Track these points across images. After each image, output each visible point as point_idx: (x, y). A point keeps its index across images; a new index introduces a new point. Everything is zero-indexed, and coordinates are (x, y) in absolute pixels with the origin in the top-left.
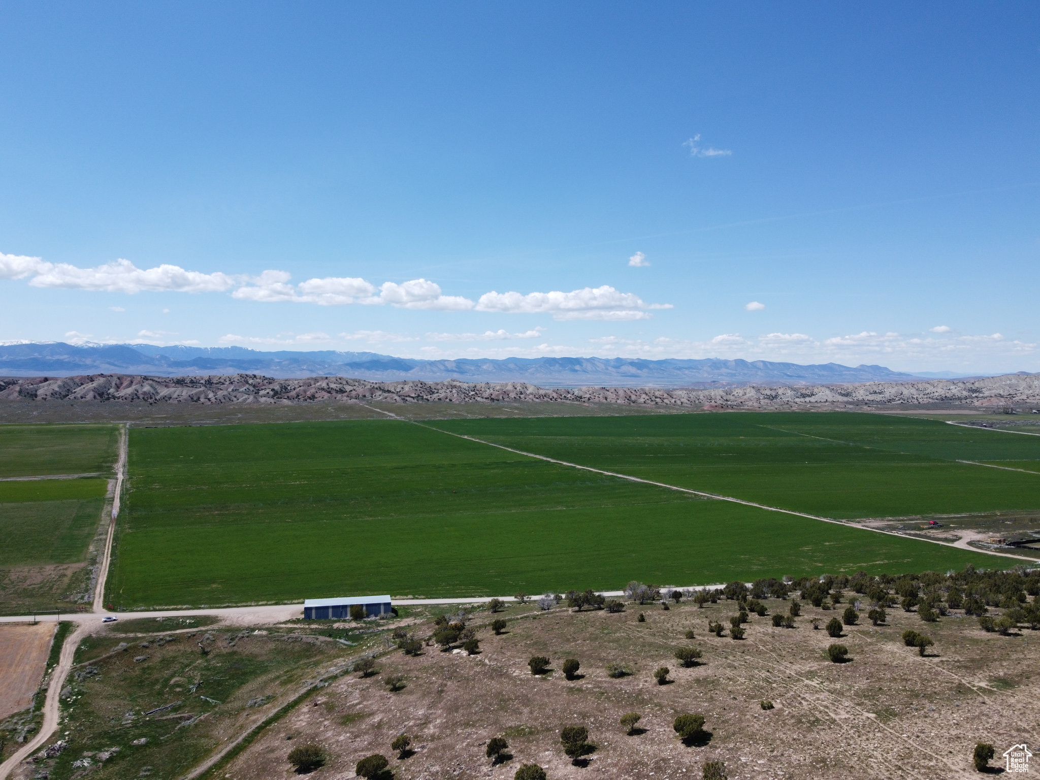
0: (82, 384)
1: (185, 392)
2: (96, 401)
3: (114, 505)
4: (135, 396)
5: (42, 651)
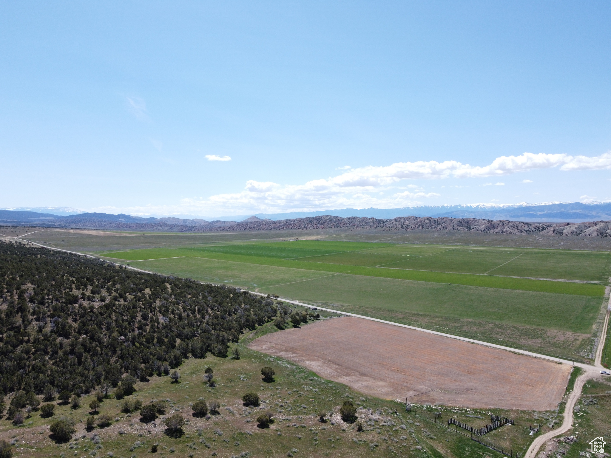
0: (590, 227)
2: (598, 237)
3: (609, 302)
5: (564, 380)
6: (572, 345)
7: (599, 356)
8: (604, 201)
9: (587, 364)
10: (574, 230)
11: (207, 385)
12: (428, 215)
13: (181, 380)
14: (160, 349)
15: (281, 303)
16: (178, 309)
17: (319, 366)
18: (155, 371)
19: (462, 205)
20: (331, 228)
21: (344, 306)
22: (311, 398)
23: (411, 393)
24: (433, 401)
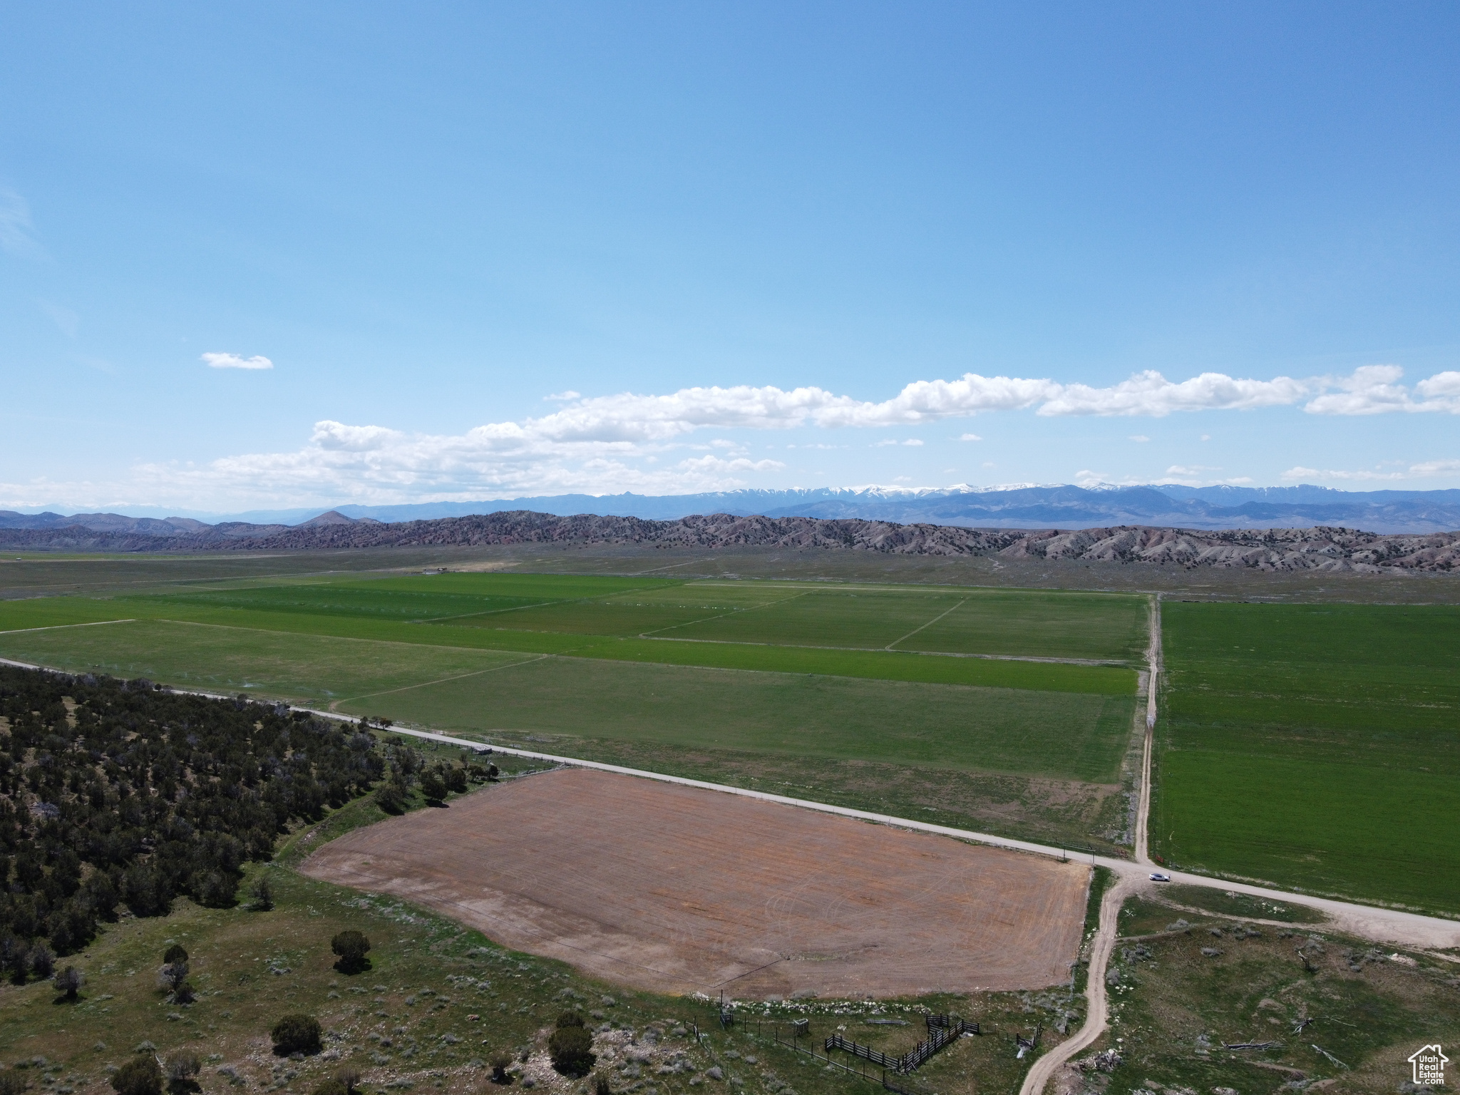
0: (1099, 539)
1: (1236, 553)
2: (1116, 561)
3: (1149, 707)
4: (1166, 557)
5: (1076, 904)
6: (1084, 814)
7: (1142, 836)
8: (1123, 484)
9: (1121, 857)
10: (1069, 545)
11: (169, 998)
12: (757, 511)
13: (88, 990)
14: (28, 901)
15: (397, 740)
16: (92, 775)
17: (494, 912)
18: (7, 968)
19: (832, 489)
20: (529, 544)
21: (560, 740)
22: (470, 1011)
23: (732, 971)
24: (785, 989)
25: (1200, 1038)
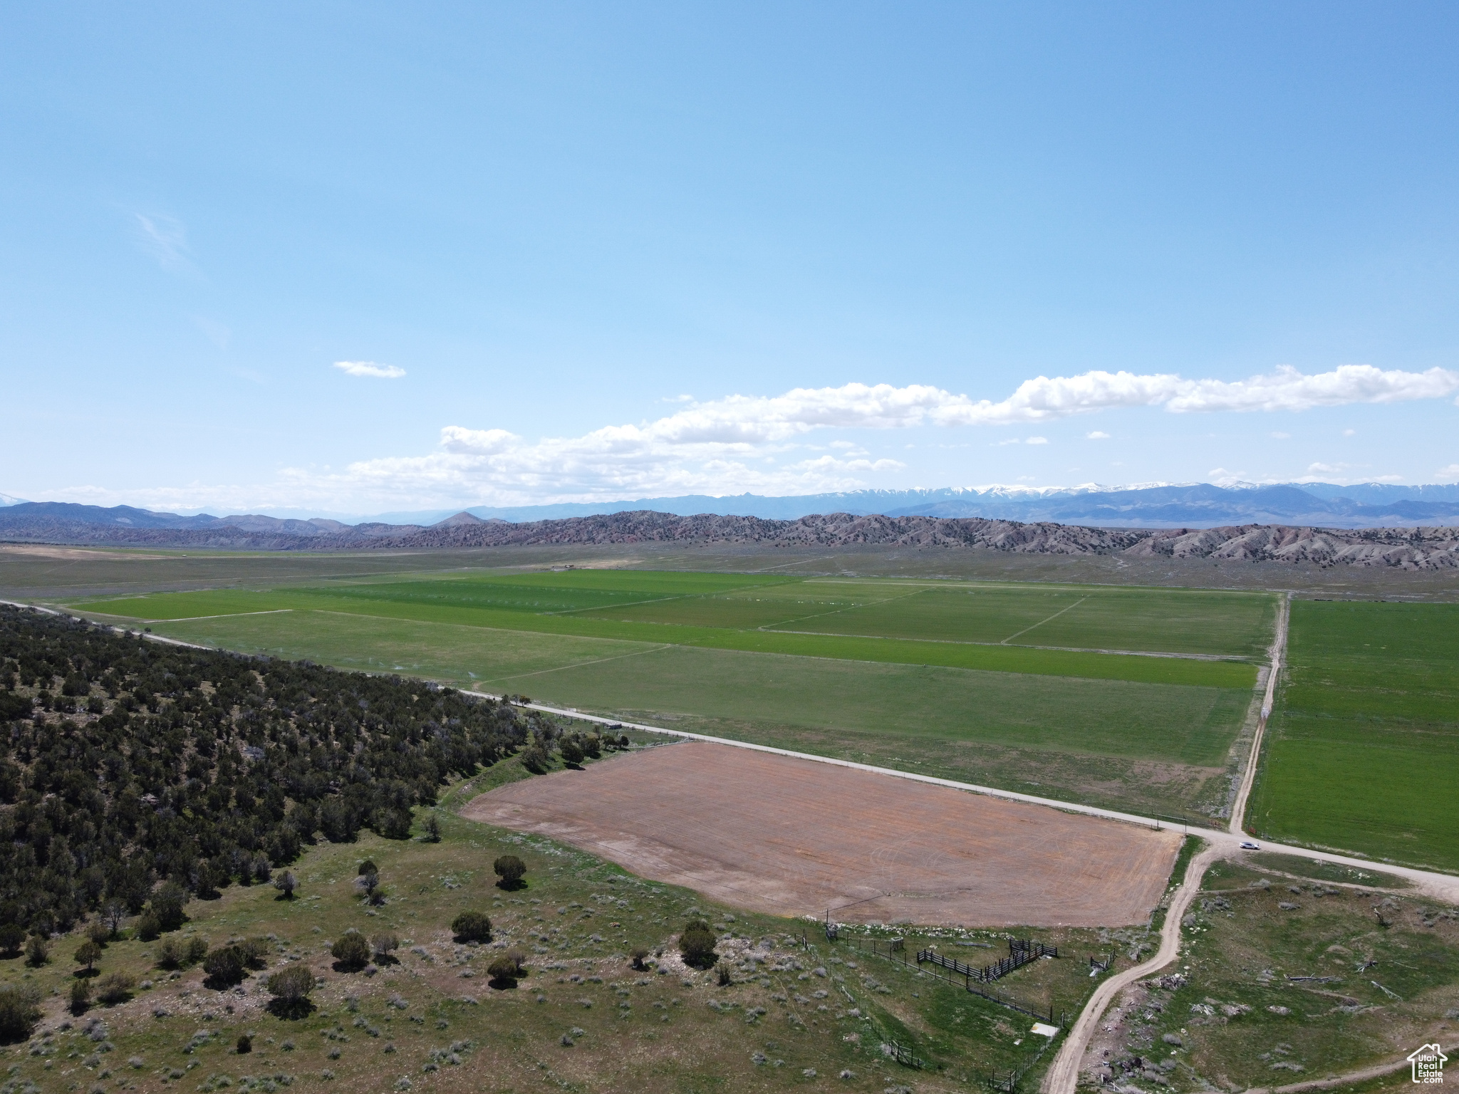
0: (1229, 538)
1: (1377, 552)
2: (1247, 560)
3: (1265, 701)
4: (1301, 556)
5: (1164, 864)
6: (1184, 791)
7: (1240, 812)
8: (1262, 482)
9: (1214, 828)
10: (1197, 544)
11: (365, 901)
12: (878, 511)
13: (301, 892)
14: (247, 823)
15: (536, 714)
16: (287, 728)
17: (629, 851)
18: (236, 873)
19: (954, 489)
20: (651, 543)
21: (684, 719)
22: (612, 920)
23: (838, 902)
24: (886, 916)
25: (1265, 971)
